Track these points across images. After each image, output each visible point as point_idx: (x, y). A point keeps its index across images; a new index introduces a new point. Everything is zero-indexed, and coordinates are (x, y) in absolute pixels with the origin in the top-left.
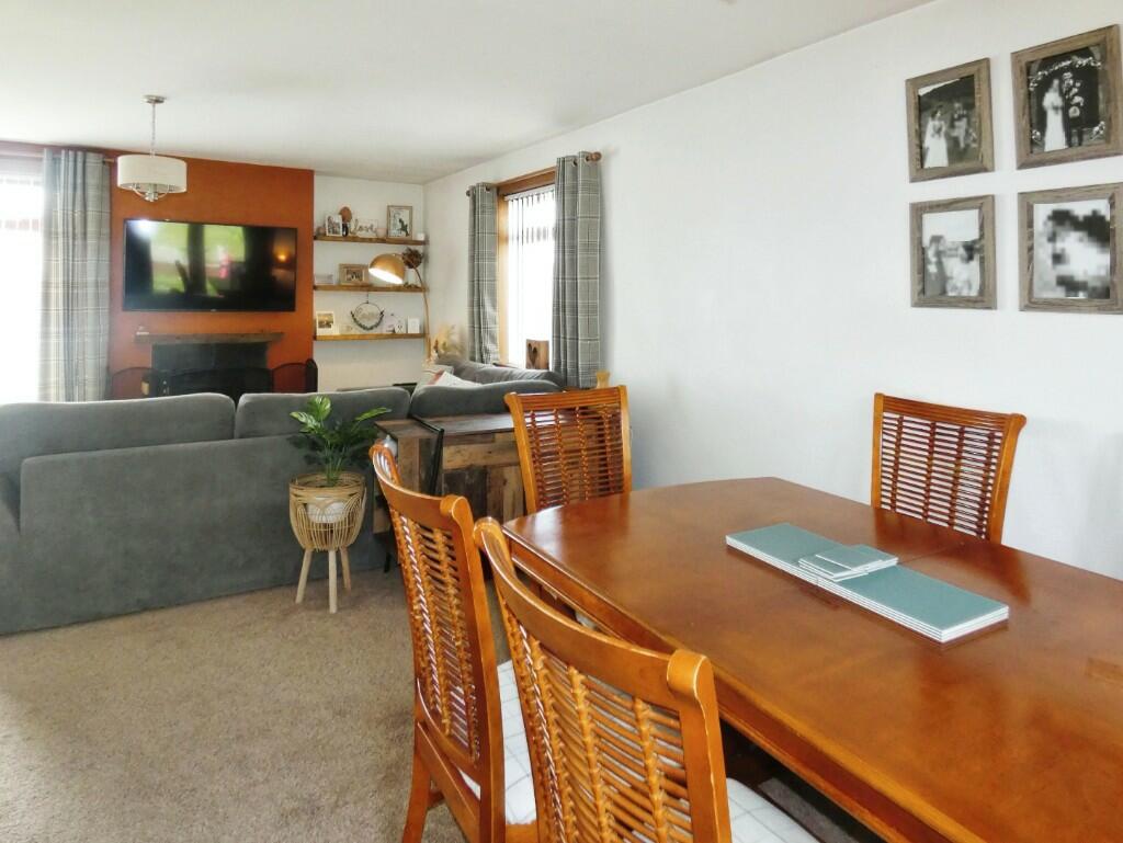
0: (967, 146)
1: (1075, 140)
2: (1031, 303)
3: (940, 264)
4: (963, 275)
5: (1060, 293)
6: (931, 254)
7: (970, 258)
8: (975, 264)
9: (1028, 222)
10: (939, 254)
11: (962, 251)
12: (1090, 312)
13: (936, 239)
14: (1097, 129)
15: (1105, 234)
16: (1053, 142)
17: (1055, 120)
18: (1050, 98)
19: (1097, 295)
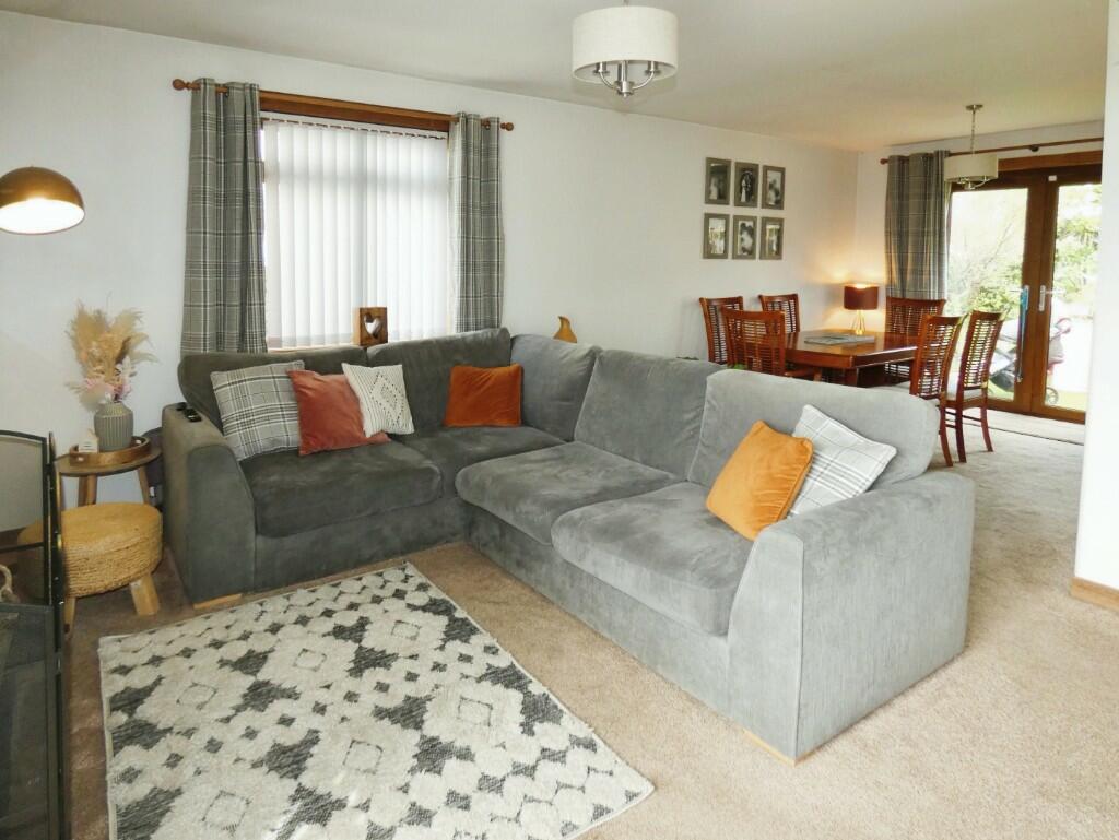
0: (723, 193)
1: (748, 199)
4: (719, 245)
5: (742, 253)
6: (711, 236)
7: (722, 238)
10: (713, 236)
11: (720, 236)
13: (713, 230)
15: (752, 232)
16: (743, 199)
17: (744, 191)
18: (744, 183)
19: (750, 253)
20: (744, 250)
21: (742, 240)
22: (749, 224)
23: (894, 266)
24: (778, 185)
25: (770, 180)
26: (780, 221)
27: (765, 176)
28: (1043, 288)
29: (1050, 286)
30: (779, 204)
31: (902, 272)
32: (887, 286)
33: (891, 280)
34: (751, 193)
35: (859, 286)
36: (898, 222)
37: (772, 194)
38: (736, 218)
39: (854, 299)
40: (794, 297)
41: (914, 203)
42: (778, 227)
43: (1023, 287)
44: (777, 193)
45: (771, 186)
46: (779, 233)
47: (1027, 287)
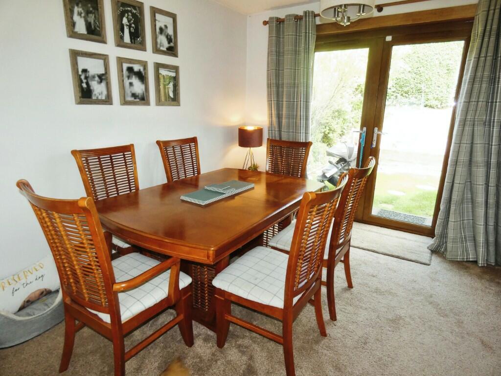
0: (95, 28)
1: (133, 41)
2: (125, 102)
3: (87, 83)
4: (98, 89)
5: (132, 99)
6: (83, 77)
7: (101, 82)
8: (103, 84)
9: (120, 70)
10: (86, 78)
11: (97, 78)
12: (141, 105)
13: (85, 71)
14: (139, 39)
15: (142, 77)
16: (127, 38)
17: (126, 31)
18: (125, 21)
19: (143, 99)
20: (134, 95)
21: (131, 84)
22: (136, 68)
23: (273, 112)
24: (170, 31)
25: (159, 25)
26: (176, 69)
27: (154, 20)
28: (376, 129)
29: (380, 129)
30: (172, 51)
31: (279, 117)
32: (269, 128)
33: (271, 123)
34: (137, 36)
35: (250, 128)
36: (276, 76)
37: (163, 40)
38: (120, 61)
39: (246, 139)
40: (194, 140)
41: (287, 58)
42: (173, 75)
43: (362, 129)
44: (170, 40)
45: (161, 30)
46: (175, 80)
47: (365, 129)
